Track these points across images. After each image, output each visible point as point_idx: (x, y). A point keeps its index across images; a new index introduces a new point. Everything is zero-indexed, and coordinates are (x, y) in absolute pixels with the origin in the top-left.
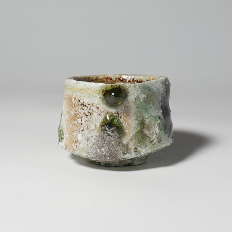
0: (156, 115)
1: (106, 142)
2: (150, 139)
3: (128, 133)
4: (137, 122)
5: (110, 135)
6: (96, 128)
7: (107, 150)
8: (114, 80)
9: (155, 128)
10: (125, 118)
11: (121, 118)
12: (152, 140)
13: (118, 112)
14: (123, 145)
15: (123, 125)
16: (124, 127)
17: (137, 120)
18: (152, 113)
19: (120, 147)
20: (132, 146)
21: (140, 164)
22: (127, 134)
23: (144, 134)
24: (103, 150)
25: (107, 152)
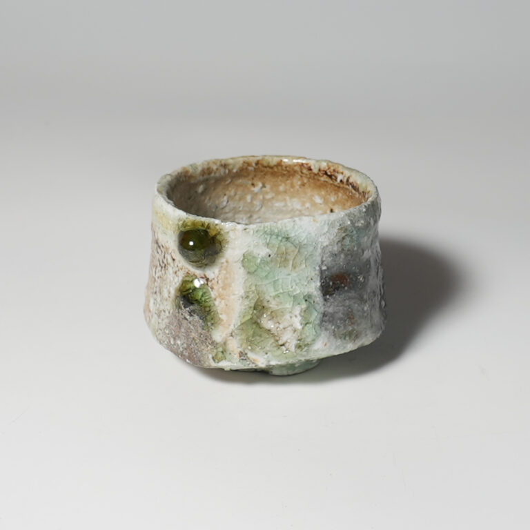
0: (298, 292)
1: (183, 330)
2: (277, 341)
3: (225, 321)
4: (247, 302)
5: (187, 319)
6: (169, 297)
7: (185, 345)
8: (315, 171)
9: (294, 318)
10: (220, 290)
11: (212, 288)
12: (280, 343)
13: (206, 277)
14: (214, 343)
15: (214, 305)
16: (218, 308)
17: (247, 297)
18: (290, 287)
19: (208, 346)
20: (235, 347)
21: (289, 375)
22: (222, 323)
23: (263, 328)
24: (179, 342)
25: (186, 349)
